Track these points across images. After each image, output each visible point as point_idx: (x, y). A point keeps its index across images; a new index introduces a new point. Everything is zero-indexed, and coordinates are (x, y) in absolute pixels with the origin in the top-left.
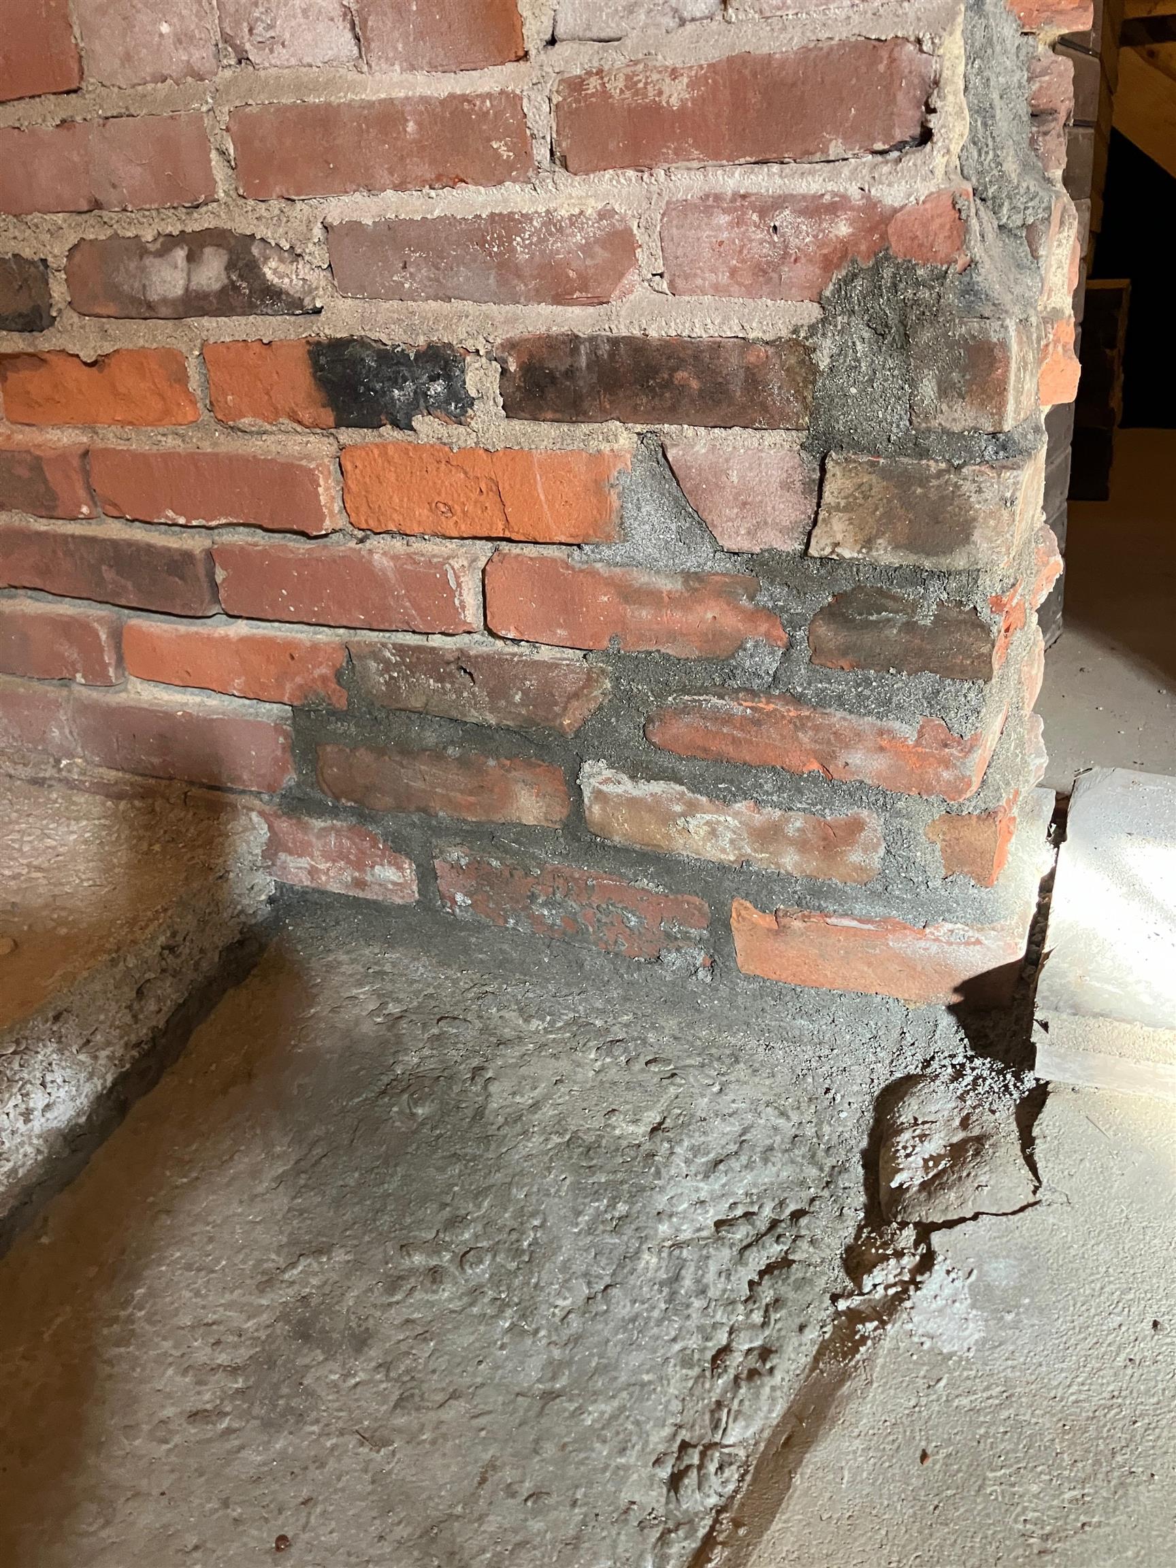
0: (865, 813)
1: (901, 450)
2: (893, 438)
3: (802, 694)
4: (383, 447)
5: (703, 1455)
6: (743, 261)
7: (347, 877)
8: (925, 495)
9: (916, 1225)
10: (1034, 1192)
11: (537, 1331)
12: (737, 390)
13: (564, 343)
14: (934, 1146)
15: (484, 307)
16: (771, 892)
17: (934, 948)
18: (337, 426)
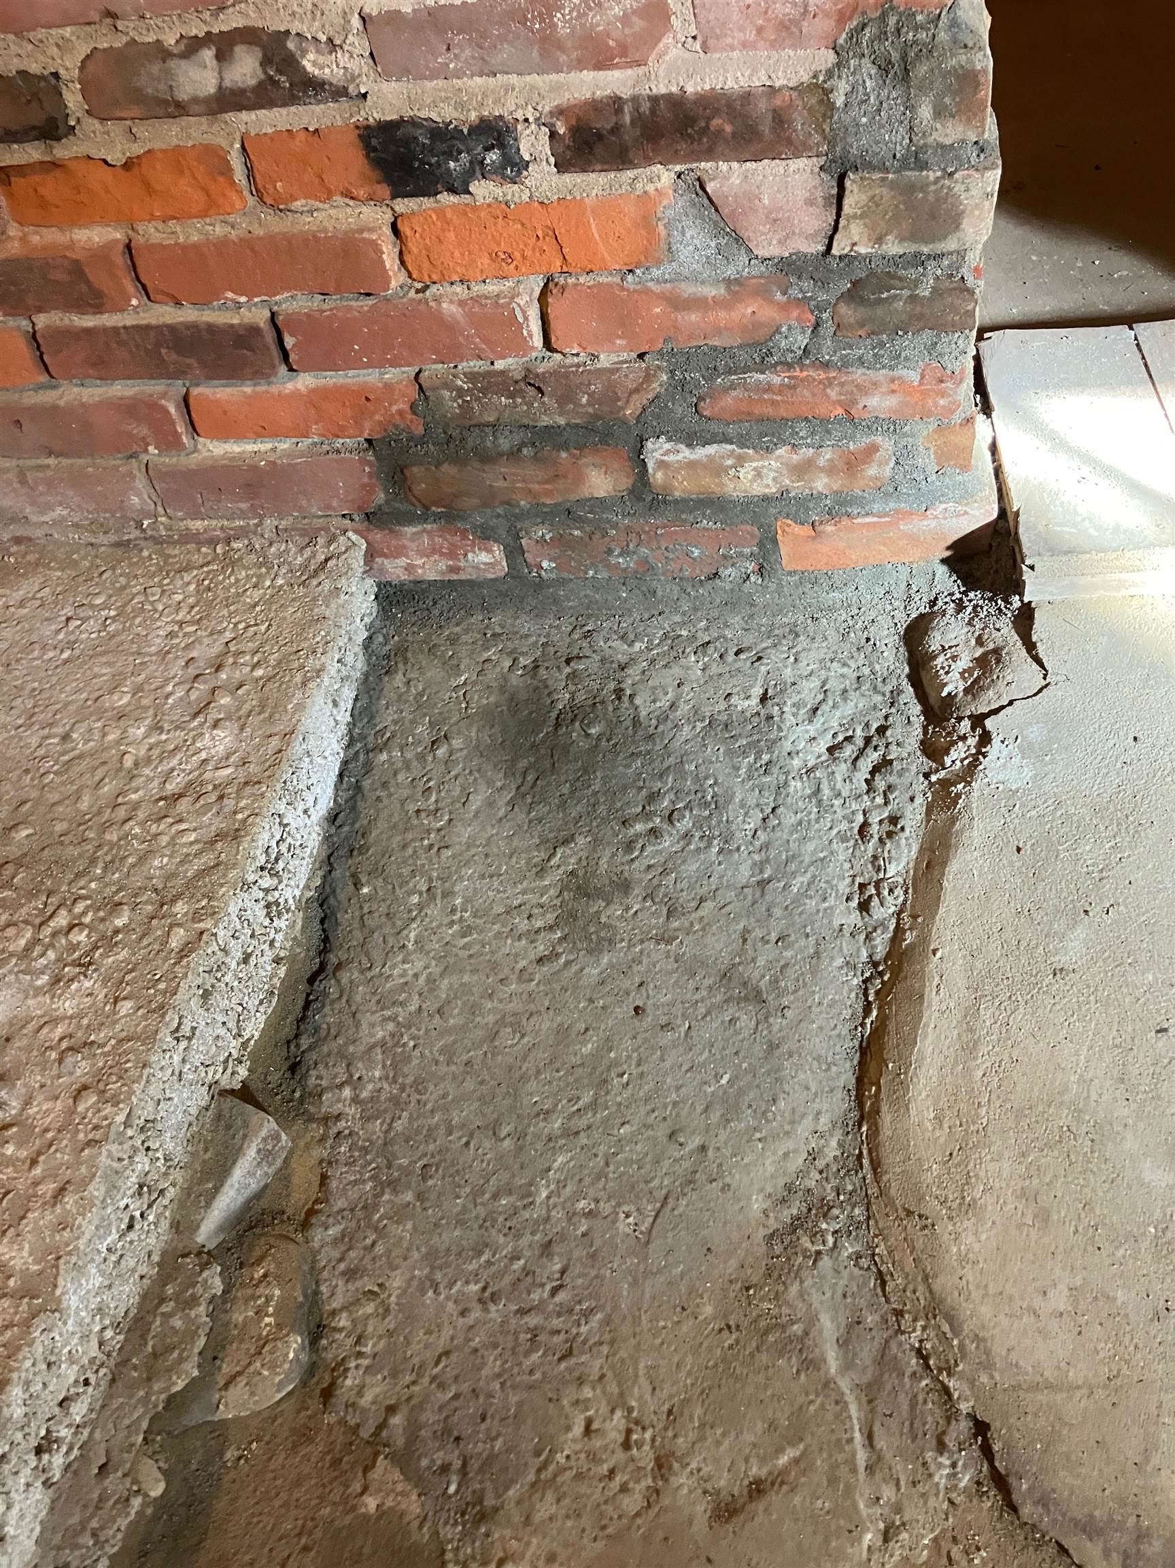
0: (879, 439)
1: (904, 165)
2: (898, 155)
3: (829, 361)
4: (441, 212)
5: (877, 887)
6: (769, 20)
7: (442, 565)
8: (924, 198)
9: (969, 717)
10: (1045, 678)
11: (738, 849)
12: (765, 129)
13: (608, 105)
14: (964, 663)
15: (528, 78)
16: (808, 509)
17: (934, 524)
18: (393, 198)
